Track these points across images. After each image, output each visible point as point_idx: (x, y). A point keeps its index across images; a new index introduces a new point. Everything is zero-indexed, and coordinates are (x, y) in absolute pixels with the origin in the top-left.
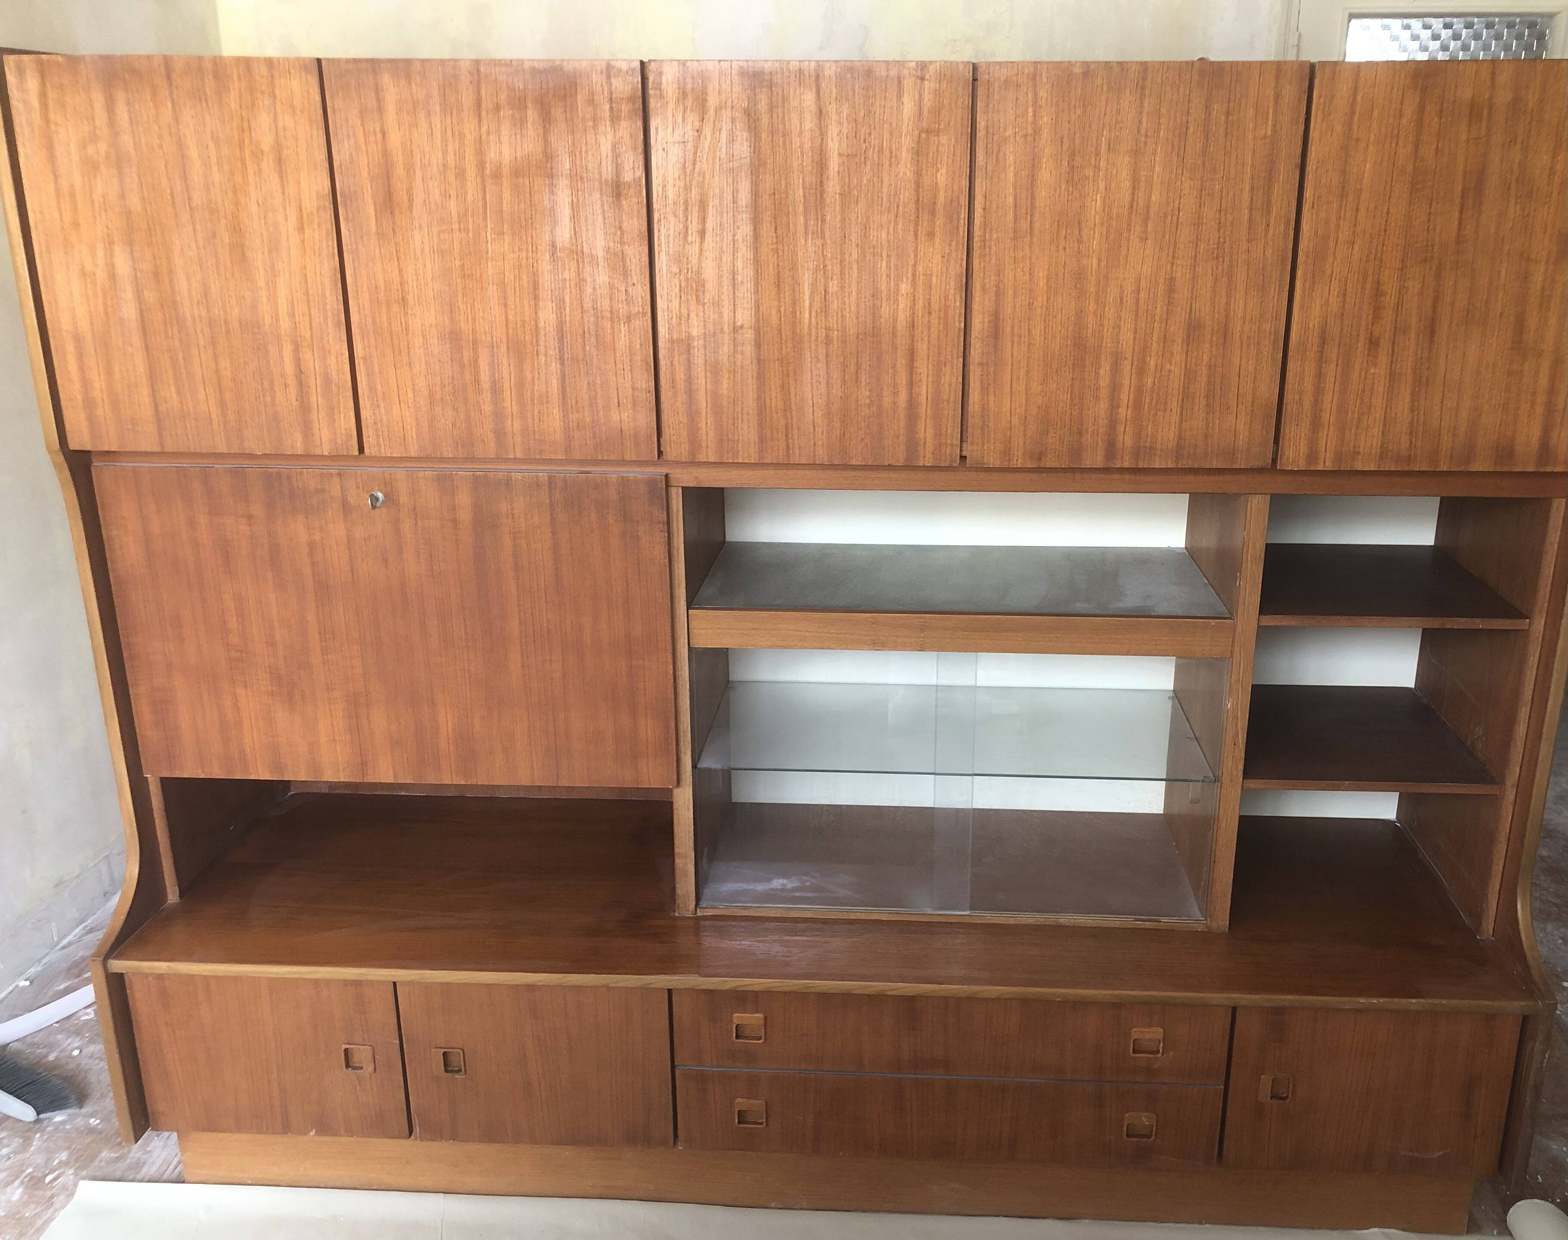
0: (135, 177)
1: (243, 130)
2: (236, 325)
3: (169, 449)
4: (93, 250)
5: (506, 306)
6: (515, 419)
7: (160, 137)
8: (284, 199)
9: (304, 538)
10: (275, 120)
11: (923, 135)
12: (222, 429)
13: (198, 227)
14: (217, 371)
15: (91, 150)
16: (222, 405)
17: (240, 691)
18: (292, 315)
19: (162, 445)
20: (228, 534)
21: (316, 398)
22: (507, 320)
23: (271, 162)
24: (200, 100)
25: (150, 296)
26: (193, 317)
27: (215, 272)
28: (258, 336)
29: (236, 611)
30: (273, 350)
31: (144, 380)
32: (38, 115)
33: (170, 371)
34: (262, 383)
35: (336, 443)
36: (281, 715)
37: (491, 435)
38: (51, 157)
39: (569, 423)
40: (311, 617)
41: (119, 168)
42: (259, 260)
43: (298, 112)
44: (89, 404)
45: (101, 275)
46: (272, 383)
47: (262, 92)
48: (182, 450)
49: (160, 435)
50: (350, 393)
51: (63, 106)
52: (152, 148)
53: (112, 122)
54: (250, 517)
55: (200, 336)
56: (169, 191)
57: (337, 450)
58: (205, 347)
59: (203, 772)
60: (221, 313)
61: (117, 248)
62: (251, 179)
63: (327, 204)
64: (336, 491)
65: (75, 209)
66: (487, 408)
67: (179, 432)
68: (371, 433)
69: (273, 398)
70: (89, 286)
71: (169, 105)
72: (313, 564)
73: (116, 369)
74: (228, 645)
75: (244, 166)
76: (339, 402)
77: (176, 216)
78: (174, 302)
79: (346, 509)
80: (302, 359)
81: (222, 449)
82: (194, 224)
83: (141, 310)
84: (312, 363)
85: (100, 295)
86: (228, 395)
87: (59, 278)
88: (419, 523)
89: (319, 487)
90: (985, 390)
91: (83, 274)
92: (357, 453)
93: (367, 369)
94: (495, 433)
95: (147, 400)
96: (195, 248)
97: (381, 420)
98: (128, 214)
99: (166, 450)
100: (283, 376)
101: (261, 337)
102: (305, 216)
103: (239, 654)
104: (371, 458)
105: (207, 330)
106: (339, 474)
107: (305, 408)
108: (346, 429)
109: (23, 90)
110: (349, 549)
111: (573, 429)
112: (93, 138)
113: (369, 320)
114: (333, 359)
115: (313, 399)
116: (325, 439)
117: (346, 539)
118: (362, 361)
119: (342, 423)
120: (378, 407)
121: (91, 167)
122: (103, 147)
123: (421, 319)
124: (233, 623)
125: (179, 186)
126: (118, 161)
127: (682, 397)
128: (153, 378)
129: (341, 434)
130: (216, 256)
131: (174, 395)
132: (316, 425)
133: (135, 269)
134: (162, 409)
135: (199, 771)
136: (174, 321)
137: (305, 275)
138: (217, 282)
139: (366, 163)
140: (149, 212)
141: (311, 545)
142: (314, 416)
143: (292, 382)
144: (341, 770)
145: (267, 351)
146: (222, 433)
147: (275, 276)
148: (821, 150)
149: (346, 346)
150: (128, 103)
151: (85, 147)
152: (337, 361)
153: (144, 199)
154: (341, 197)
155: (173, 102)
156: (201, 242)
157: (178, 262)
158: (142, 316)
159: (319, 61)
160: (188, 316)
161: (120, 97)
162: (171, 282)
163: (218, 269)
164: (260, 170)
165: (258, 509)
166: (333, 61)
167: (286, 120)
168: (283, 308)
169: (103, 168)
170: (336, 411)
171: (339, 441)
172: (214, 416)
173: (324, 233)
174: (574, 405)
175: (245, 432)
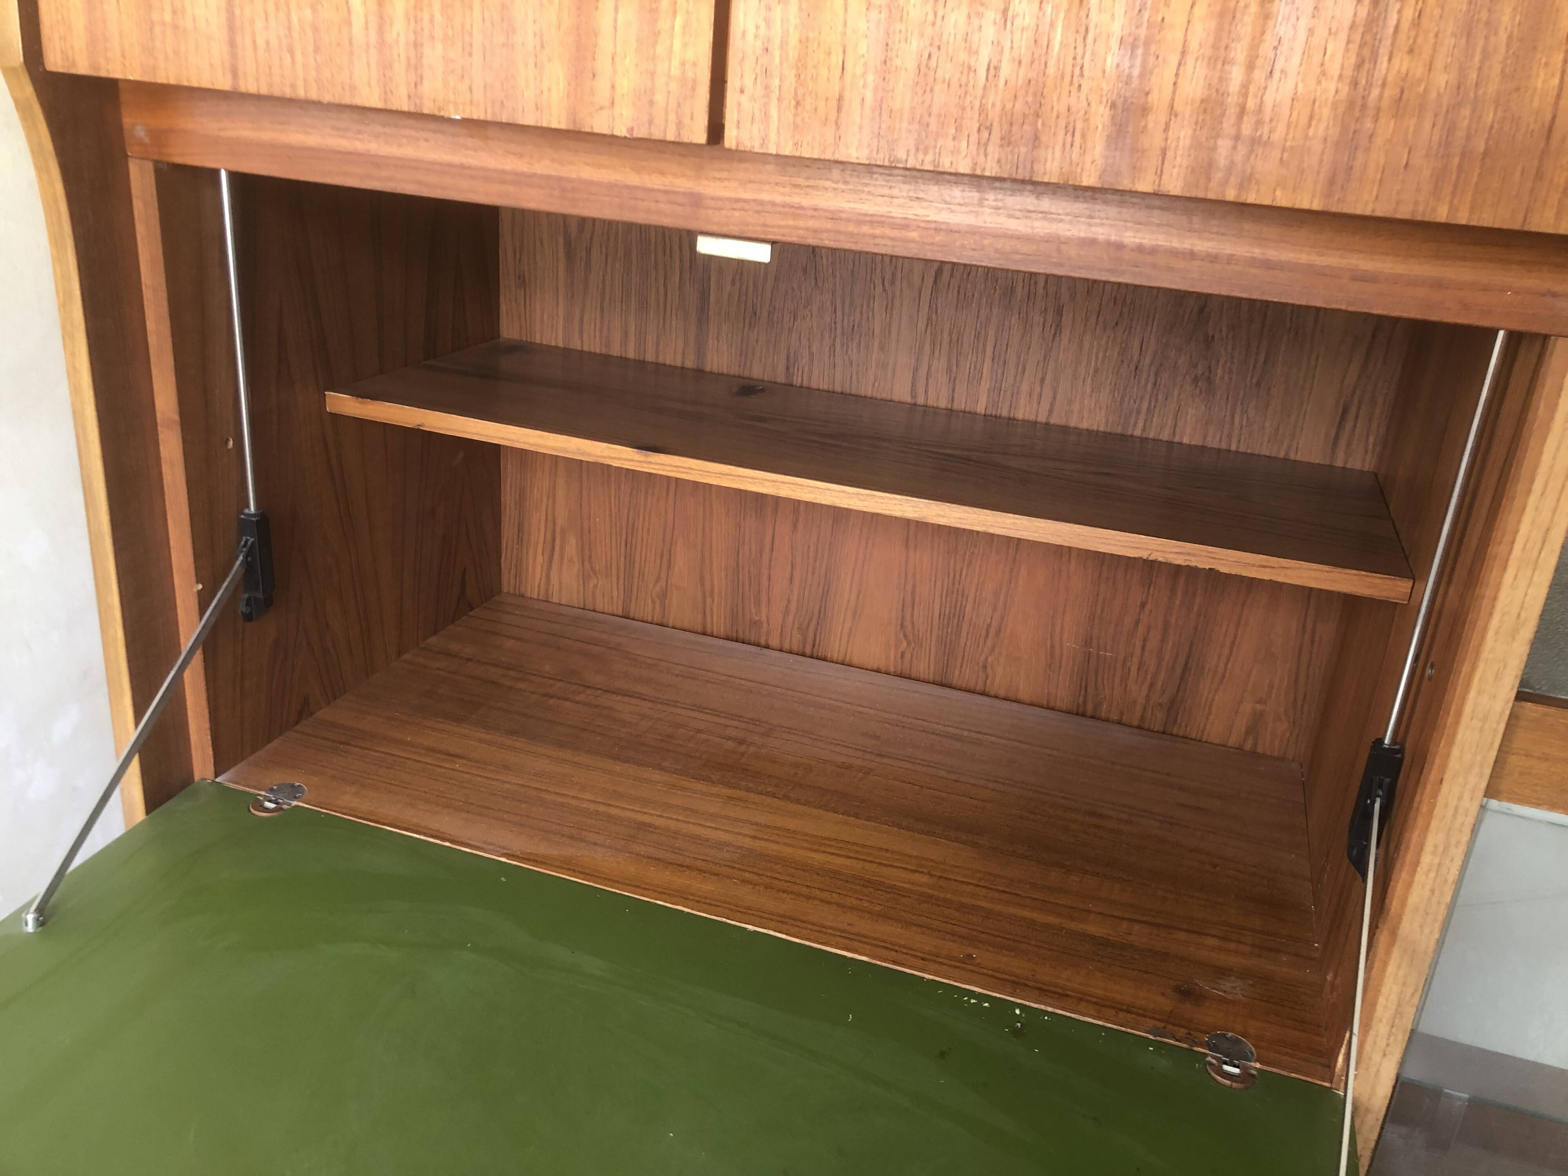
3: (249, 86)
6: (1190, 61)
35: (651, 103)
37: (1101, 116)
39: (1369, 85)
48: (277, 92)
49: (233, 51)
57: (651, 122)
68: (748, 82)
92: (701, 137)
94: (1113, 106)
97: (783, 45)
99: (243, 88)
104: (741, 156)
108: (683, 64)
111: (1378, 109)
116: (626, 83)
119: (677, 45)
129: (669, 76)
132: (607, 46)
171: (659, 98)
174: (1405, 25)
175: (427, 50)
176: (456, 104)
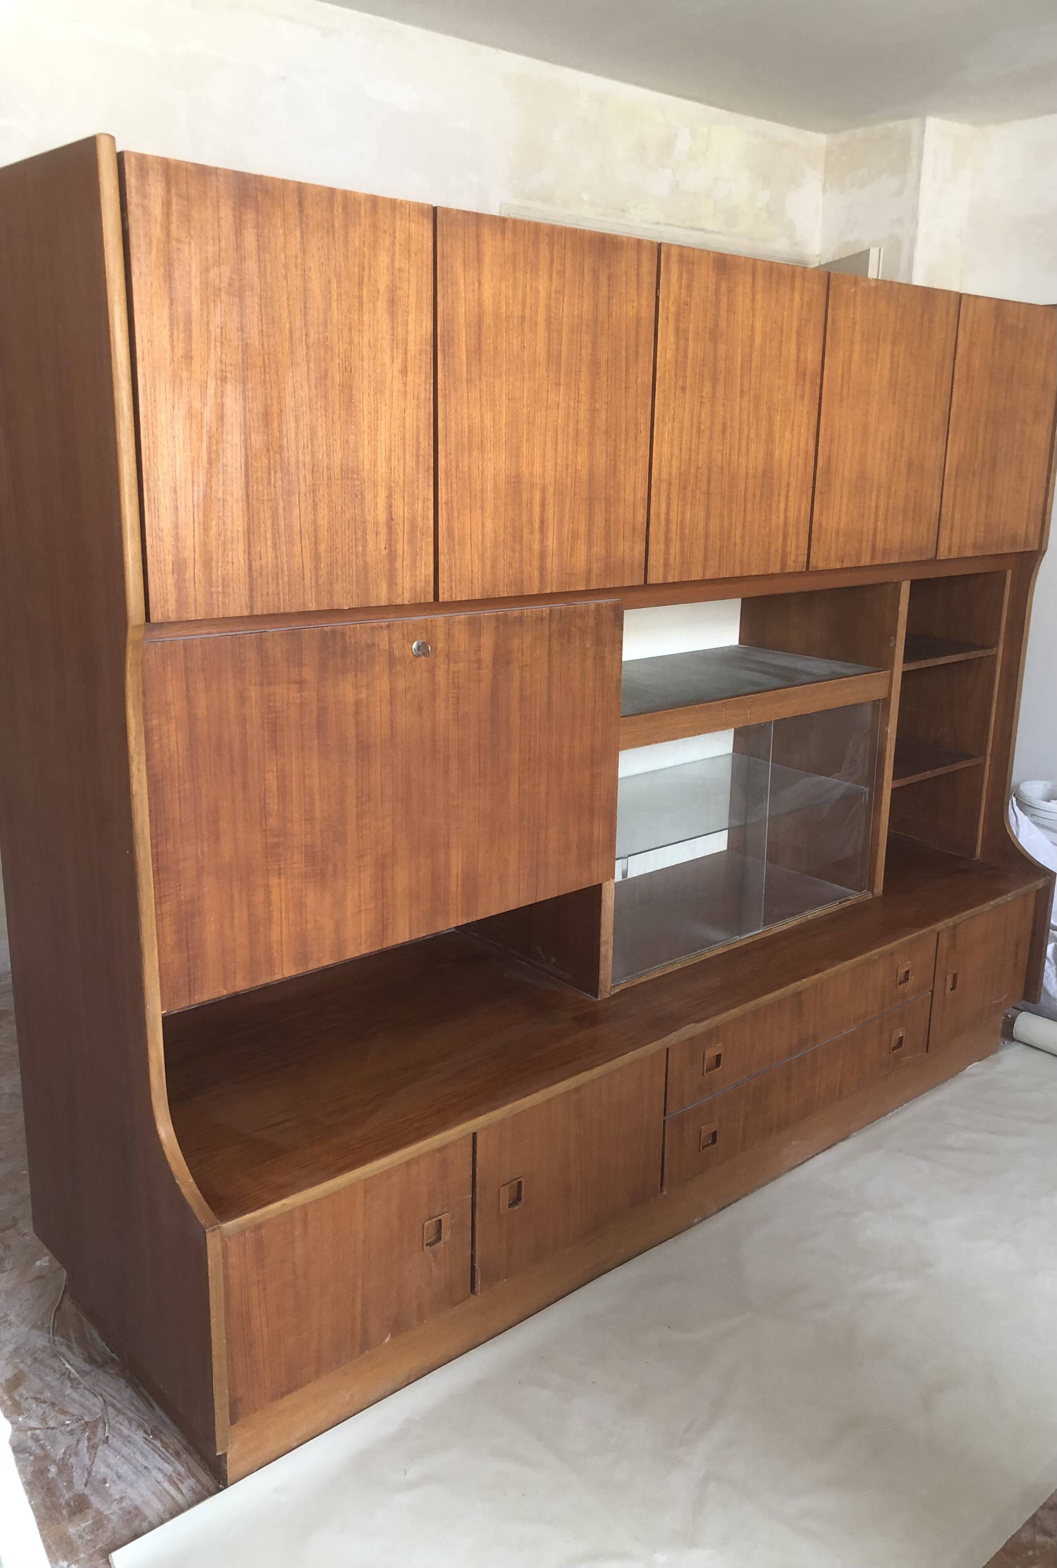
0: (257, 307)
1: (364, 268)
2: (337, 471)
4: (204, 387)
5: (556, 450)
6: (554, 556)
7: (286, 266)
8: (393, 341)
9: (350, 698)
10: (393, 261)
11: (803, 322)
12: (313, 585)
13: (312, 365)
14: (315, 522)
15: (213, 273)
16: (316, 557)
17: (274, 881)
18: (389, 460)
19: (252, 609)
20: (278, 704)
21: (402, 546)
22: (556, 464)
23: (385, 302)
24: (328, 232)
25: (257, 440)
26: (297, 462)
27: (323, 414)
28: (357, 482)
29: (278, 791)
30: (369, 496)
31: (241, 534)
32: (158, 227)
33: (269, 523)
34: (356, 533)
35: (416, 591)
36: (311, 898)
38: (169, 277)
39: (590, 556)
40: (351, 781)
41: (241, 298)
42: (365, 404)
43: (413, 255)
44: (179, 567)
45: (209, 415)
46: (365, 532)
47: (385, 232)
48: (271, 612)
49: (251, 597)
50: (431, 539)
51: (187, 219)
52: (277, 278)
53: (238, 247)
54: (301, 682)
55: (303, 484)
56: (288, 326)
57: (415, 598)
58: (305, 495)
59: (225, 988)
60: (325, 459)
61: (229, 387)
62: (366, 318)
63: (428, 348)
64: (384, 645)
65: (189, 338)
66: (536, 546)
67: (271, 591)
68: (446, 579)
69: (364, 546)
70: (194, 427)
71: (298, 234)
72: (357, 724)
73: (214, 523)
74: (265, 830)
75: (361, 305)
76: (421, 548)
77: (292, 352)
78: (281, 447)
79: (392, 660)
80: (393, 506)
81: (312, 607)
82: (308, 362)
83: (246, 456)
84: (401, 510)
85: (205, 438)
86: (322, 547)
87: (163, 417)
88: (451, 667)
89: (369, 641)
90: (821, 514)
91: (190, 415)
93: (448, 514)
94: (539, 570)
95: (241, 557)
96: (306, 388)
97: (455, 565)
98: (246, 347)
100: (376, 524)
101: (359, 484)
102: (409, 358)
103: (276, 839)
105: (309, 477)
106: (388, 626)
107: (392, 556)
108: (425, 576)
109: (144, 195)
110: (391, 703)
111: (593, 562)
112: (218, 261)
113: (454, 464)
114: (420, 505)
115: (400, 546)
116: (407, 586)
117: (389, 692)
118: (444, 507)
119: (423, 570)
120: (454, 551)
121: (210, 293)
122: (226, 271)
123: (494, 463)
124: (273, 806)
125: (298, 324)
126: (238, 290)
127: (663, 529)
128: (250, 532)
129: (421, 581)
130: (326, 398)
131: (270, 550)
132: (400, 573)
133: (245, 410)
134: (256, 565)
135: (221, 989)
136: (278, 468)
137: (404, 419)
138: (324, 425)
139: (464, 311)
140: (266, 348)
141: (357, 703)
142: (398, 564)
143: (383, 530)
144: (363, 942)
145: (363, 498)
146: (313, 589)
147: (378, 419)
148: (753, 327)
149: (432, 491)
150: (257, 226)
151: (207, 270)
152: (424, 506)
153: (262, 331)
154: (441, 342)
155: (302, 232)
156: (313, 383)
157: (289, 402)
158: (246, 463)
159: (435, 209)
160: (293, 460)
161: (250, 217)
162: (280, 425)
163: (326, 411)
164: (375, 310)
165: (309, 673)
166: (447, 211)
167: (401, 262)
168: (382, 453)
169: (224, 296)
170: (418, 558)
171: (418, 588)
172: (307, 572)
173: (423, 378)
175: (335, 586)
176: (346, 604)
